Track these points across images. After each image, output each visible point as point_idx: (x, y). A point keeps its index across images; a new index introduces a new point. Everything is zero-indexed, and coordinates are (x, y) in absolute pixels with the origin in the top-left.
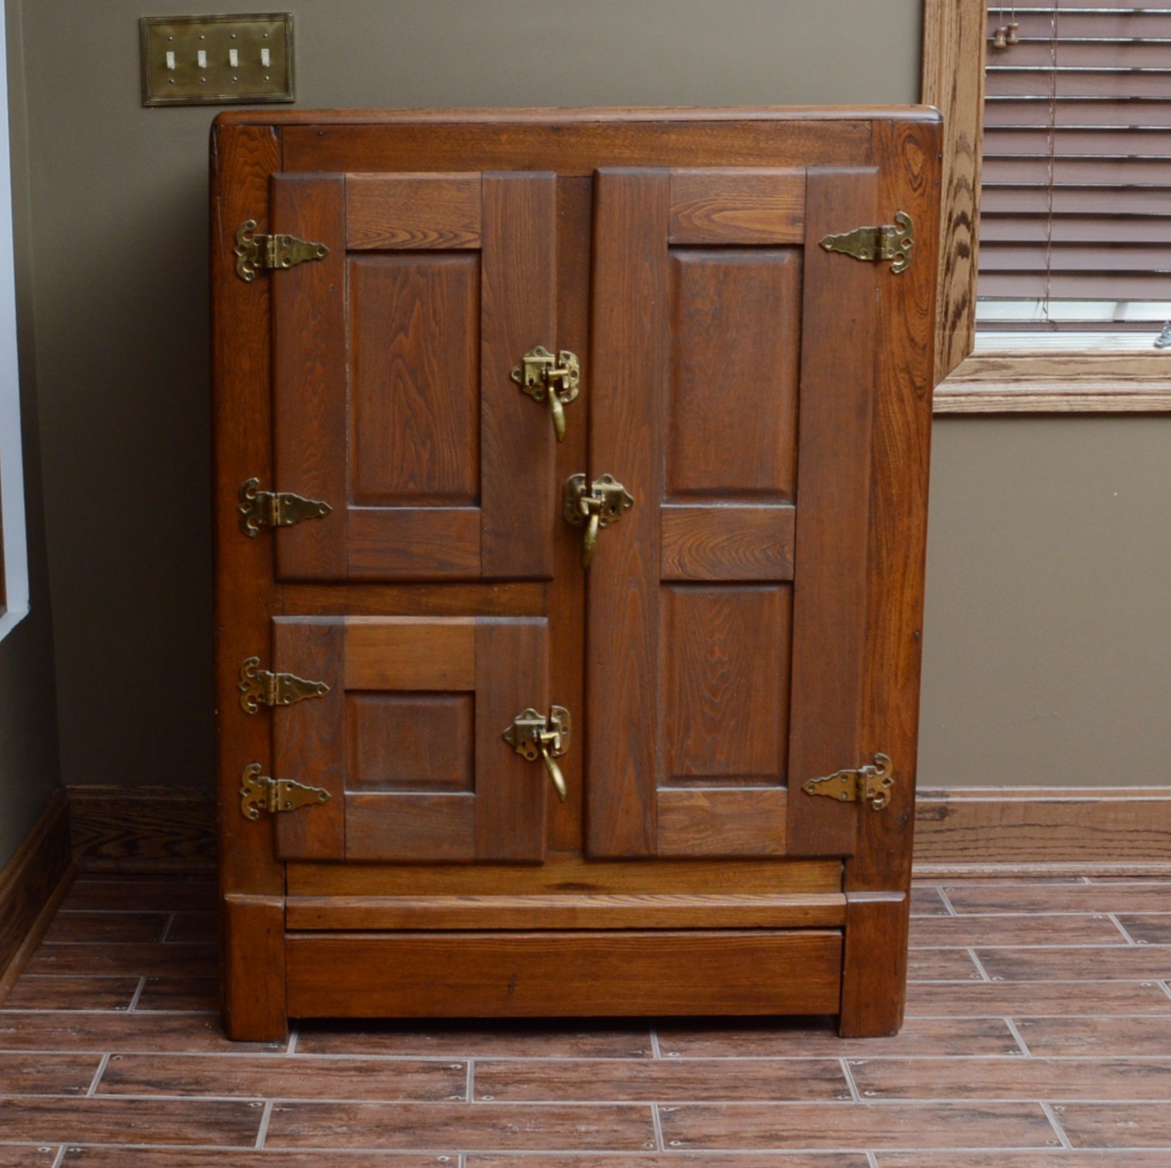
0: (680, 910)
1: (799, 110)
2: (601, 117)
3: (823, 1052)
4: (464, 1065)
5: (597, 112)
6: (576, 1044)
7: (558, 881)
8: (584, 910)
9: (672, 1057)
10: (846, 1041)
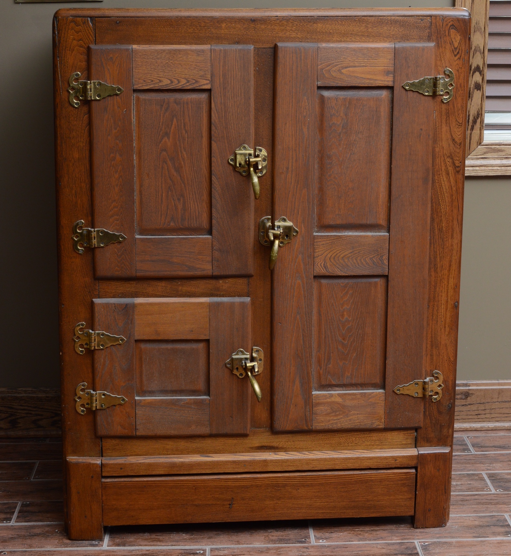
0: (325, 460)
1: (391, 10)
2: (278, 14)
3: (405, 537)
4: (205, 551)
5: (276, 11)
6: (268, 536)
7: (257, 445)
8: (272, 461)
9: (322, 542)
10: (418, 530)
